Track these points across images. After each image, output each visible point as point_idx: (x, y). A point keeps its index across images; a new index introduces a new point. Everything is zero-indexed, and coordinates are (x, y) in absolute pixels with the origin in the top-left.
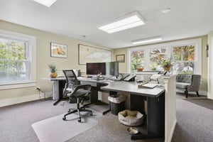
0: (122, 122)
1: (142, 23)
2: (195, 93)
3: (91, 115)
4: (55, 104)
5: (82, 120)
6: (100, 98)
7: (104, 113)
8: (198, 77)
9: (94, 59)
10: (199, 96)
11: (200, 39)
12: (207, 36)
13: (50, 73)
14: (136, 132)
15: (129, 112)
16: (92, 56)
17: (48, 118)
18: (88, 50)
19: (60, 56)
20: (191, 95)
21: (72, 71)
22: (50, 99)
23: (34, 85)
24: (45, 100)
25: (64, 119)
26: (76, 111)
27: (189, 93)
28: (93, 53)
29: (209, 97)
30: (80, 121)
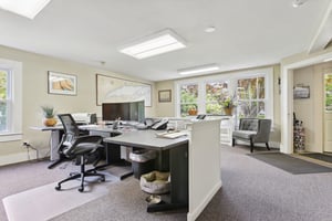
0: (143, 188)
1: (180, 45)
2: (264, 145)
3: (104, 181)
4: (50, 168)
5: (86, 189)
6: (123, 156)
7: (123, 178)
8: (268, 122)
9: (122, 96)
10: (268, 149)
11: (272, 69)
12: (279, 65)
13: (44, 119)
14: (157, 201)
15: (158, 174)
16: (118, 93)
17: (32, 188)
18: (112, 83)
19: (65, 92)
20: (259, 149)
21: (70, 115)
22: (46, 159)
23: (19, 137)
24: (38, 161)
25: (58, 189)
26: (79, 176)
27: (256, 145)
28: (121, 87)
29: (281, 151)
30: (81, 191)
